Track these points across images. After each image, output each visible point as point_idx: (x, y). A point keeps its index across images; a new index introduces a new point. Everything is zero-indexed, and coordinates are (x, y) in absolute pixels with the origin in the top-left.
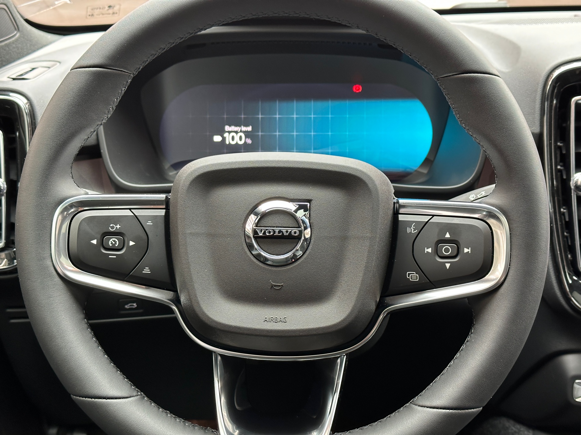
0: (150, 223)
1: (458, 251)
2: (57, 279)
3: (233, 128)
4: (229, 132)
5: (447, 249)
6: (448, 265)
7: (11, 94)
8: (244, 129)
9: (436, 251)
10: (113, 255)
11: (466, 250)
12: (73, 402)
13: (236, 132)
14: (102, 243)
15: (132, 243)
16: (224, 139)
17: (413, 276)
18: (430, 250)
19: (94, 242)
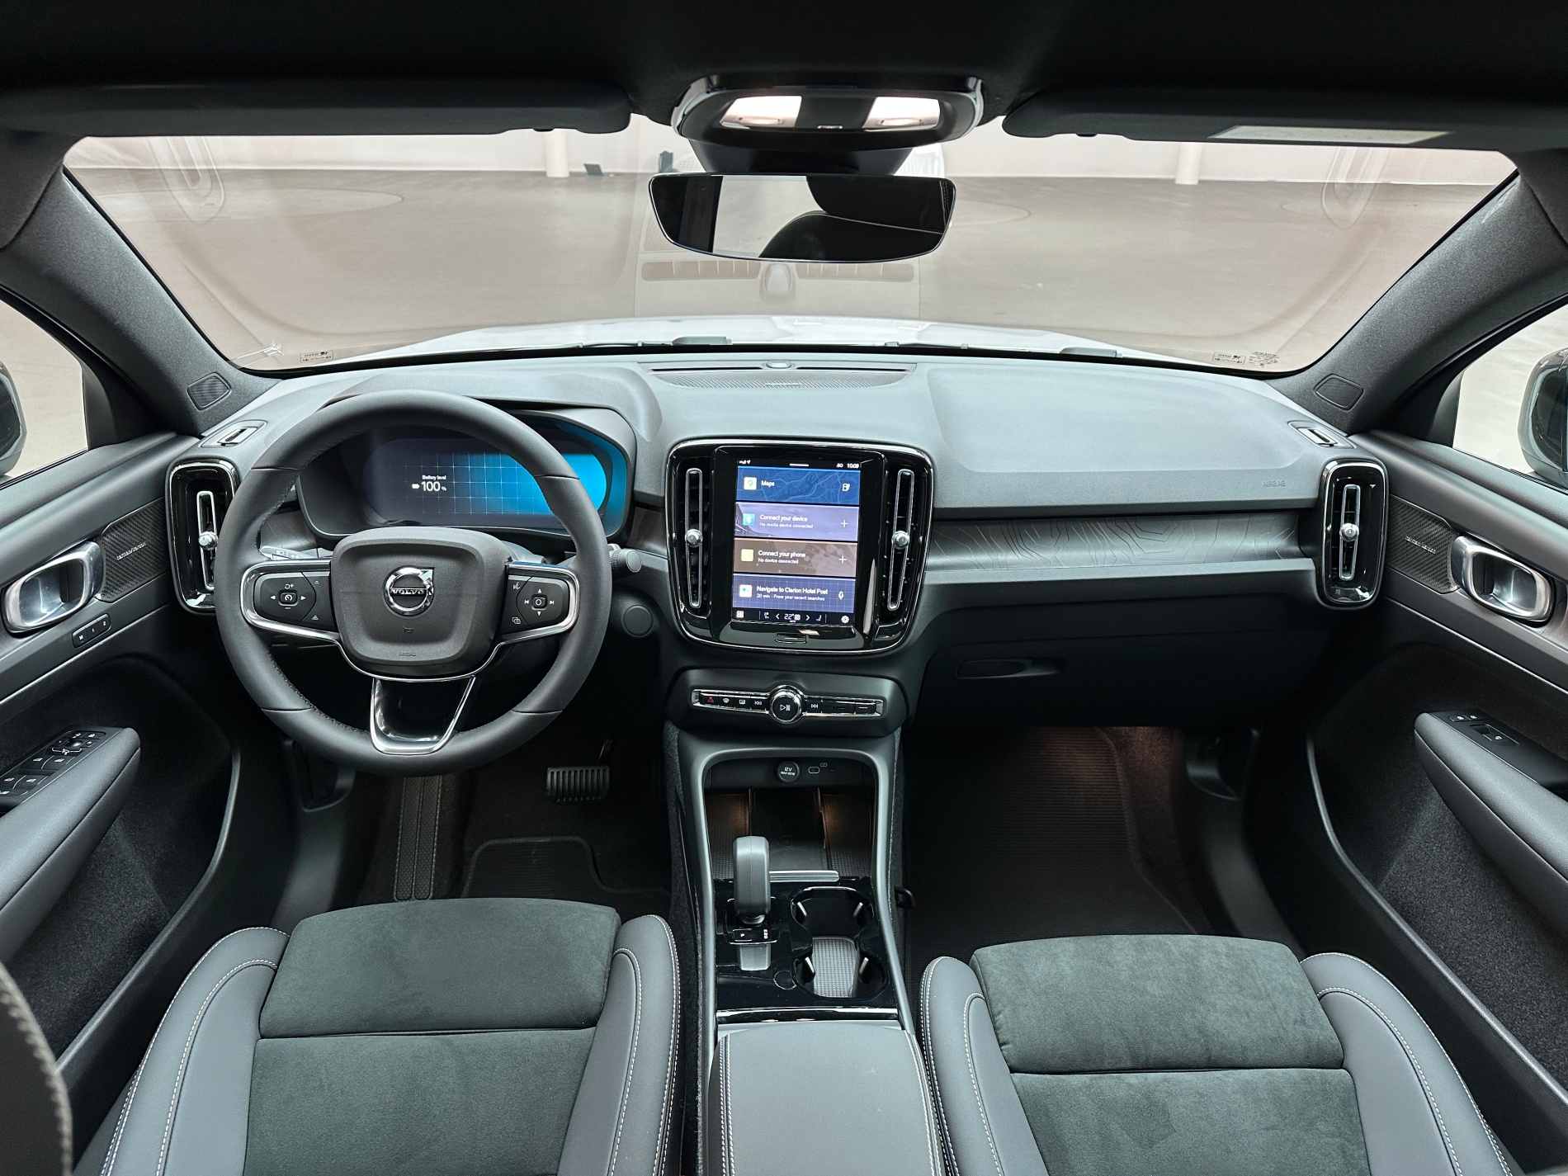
0: (317, 582)
1: (546, 602)
2: (246, 625)
3: (429, 477)
4: (426, 481)
5: (539, 601)
6: (539, 613)
7: (221, 462)
8: (439, 478)
9: (532, 603)
10: (288, 607)
11: (551, 602)
12: (262, 713)
13: (433, 481)
14: (279, 599)
15: (303, 598)
16: (422, 486)
17: (517, 621)
18: (528, 602)
19: (274, 597)
